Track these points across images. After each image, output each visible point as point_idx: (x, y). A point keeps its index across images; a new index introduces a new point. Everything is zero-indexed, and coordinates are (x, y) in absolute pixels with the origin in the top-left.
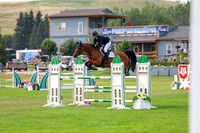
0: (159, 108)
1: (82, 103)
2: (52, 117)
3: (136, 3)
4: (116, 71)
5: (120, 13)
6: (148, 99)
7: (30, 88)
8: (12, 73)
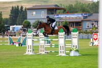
0: (83, 55)
1: (44, 53)
2: (28, 60)
3: (71, 2)
4: (61, 37)
5: (63, 7)
6: (77, 51)
7: (17, 45)
8: (8, 37)
